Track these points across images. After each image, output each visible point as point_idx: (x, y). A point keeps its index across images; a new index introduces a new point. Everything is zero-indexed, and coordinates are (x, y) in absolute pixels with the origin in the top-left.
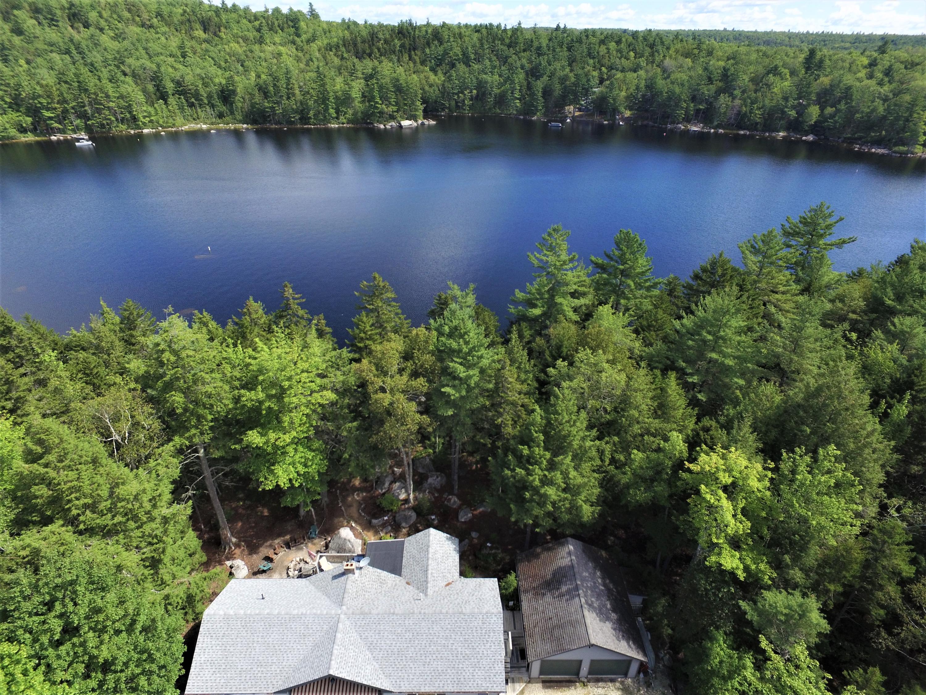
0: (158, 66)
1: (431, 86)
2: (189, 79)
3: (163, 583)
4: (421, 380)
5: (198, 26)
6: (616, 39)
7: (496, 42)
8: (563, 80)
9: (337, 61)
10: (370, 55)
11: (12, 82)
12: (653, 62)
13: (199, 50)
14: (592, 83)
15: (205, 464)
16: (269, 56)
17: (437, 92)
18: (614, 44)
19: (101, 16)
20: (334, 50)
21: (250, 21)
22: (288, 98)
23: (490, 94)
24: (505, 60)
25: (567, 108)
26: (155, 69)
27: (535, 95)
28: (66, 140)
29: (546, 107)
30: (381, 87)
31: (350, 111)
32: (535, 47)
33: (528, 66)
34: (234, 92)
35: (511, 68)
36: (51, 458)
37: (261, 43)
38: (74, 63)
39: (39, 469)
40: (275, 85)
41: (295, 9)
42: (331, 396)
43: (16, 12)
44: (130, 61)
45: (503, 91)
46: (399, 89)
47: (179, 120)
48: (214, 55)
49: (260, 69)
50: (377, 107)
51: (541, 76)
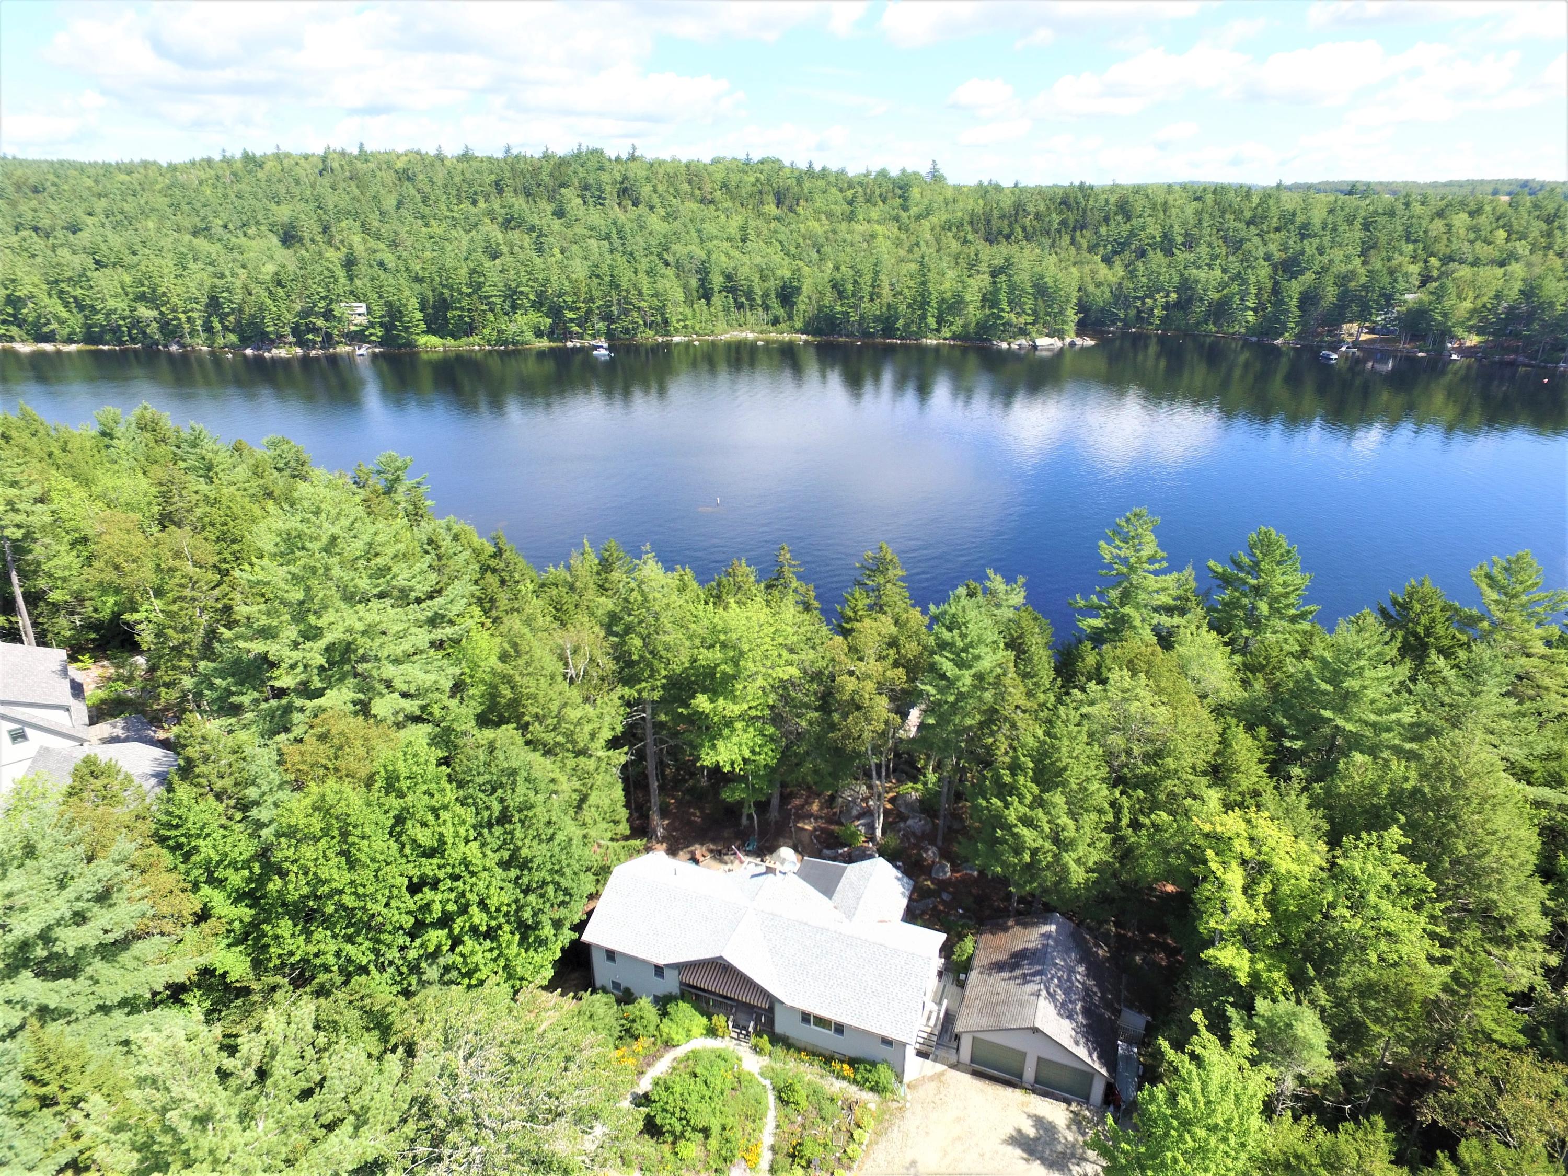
0: (709, 254)
1: (1099, 285)
2: (744, 271)
3: (584, 824)
4: (901, 672)
5: (771, 199)
6: (1473, 207)
7: (1227, 216)
8: (1343, 280)
9: (955, 246)
10: (1008, 237)
11: (541, 277)
12: (1548, 247)
13: (765, 231)
14: (1402, 285)
15: (649, 730)
16: (858, 238)
17: (1107, 295)
18: (1464, 216)
19: (655, 191)
20: (954, 229)
21: (841, 191)
22: (872, 300)
23: (1201, 300)
24: (1237, 245)
25: (1345, 326)
26: (704, 257)
27: (1284, 303)
28: (582, 349)
29: (1303, 322)
30: (1012, 288)
31: (960, 322)
32: (1298, 224)
33: (1278, 256)
34: (798, 290)
35: (1246, 260)
36: (521, 662)
37: (850, 220)
38: (612, 252)
39: (507, 669)
40: (855, 282)
41: (910, 170)
42: (794, 671)
43: (563, 190)
44: (675, 247)
45: (1225, 296)
46: (1041, 290)
47: (721, 325)
48: (781, 237)
49: (842, 257)
50: (1001, 318)
51: (1301, 272)
